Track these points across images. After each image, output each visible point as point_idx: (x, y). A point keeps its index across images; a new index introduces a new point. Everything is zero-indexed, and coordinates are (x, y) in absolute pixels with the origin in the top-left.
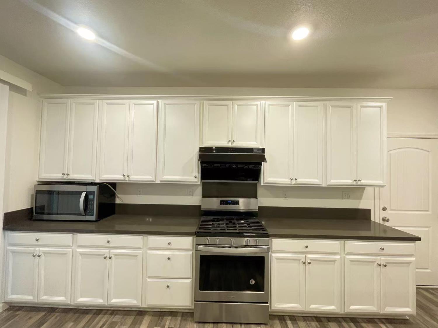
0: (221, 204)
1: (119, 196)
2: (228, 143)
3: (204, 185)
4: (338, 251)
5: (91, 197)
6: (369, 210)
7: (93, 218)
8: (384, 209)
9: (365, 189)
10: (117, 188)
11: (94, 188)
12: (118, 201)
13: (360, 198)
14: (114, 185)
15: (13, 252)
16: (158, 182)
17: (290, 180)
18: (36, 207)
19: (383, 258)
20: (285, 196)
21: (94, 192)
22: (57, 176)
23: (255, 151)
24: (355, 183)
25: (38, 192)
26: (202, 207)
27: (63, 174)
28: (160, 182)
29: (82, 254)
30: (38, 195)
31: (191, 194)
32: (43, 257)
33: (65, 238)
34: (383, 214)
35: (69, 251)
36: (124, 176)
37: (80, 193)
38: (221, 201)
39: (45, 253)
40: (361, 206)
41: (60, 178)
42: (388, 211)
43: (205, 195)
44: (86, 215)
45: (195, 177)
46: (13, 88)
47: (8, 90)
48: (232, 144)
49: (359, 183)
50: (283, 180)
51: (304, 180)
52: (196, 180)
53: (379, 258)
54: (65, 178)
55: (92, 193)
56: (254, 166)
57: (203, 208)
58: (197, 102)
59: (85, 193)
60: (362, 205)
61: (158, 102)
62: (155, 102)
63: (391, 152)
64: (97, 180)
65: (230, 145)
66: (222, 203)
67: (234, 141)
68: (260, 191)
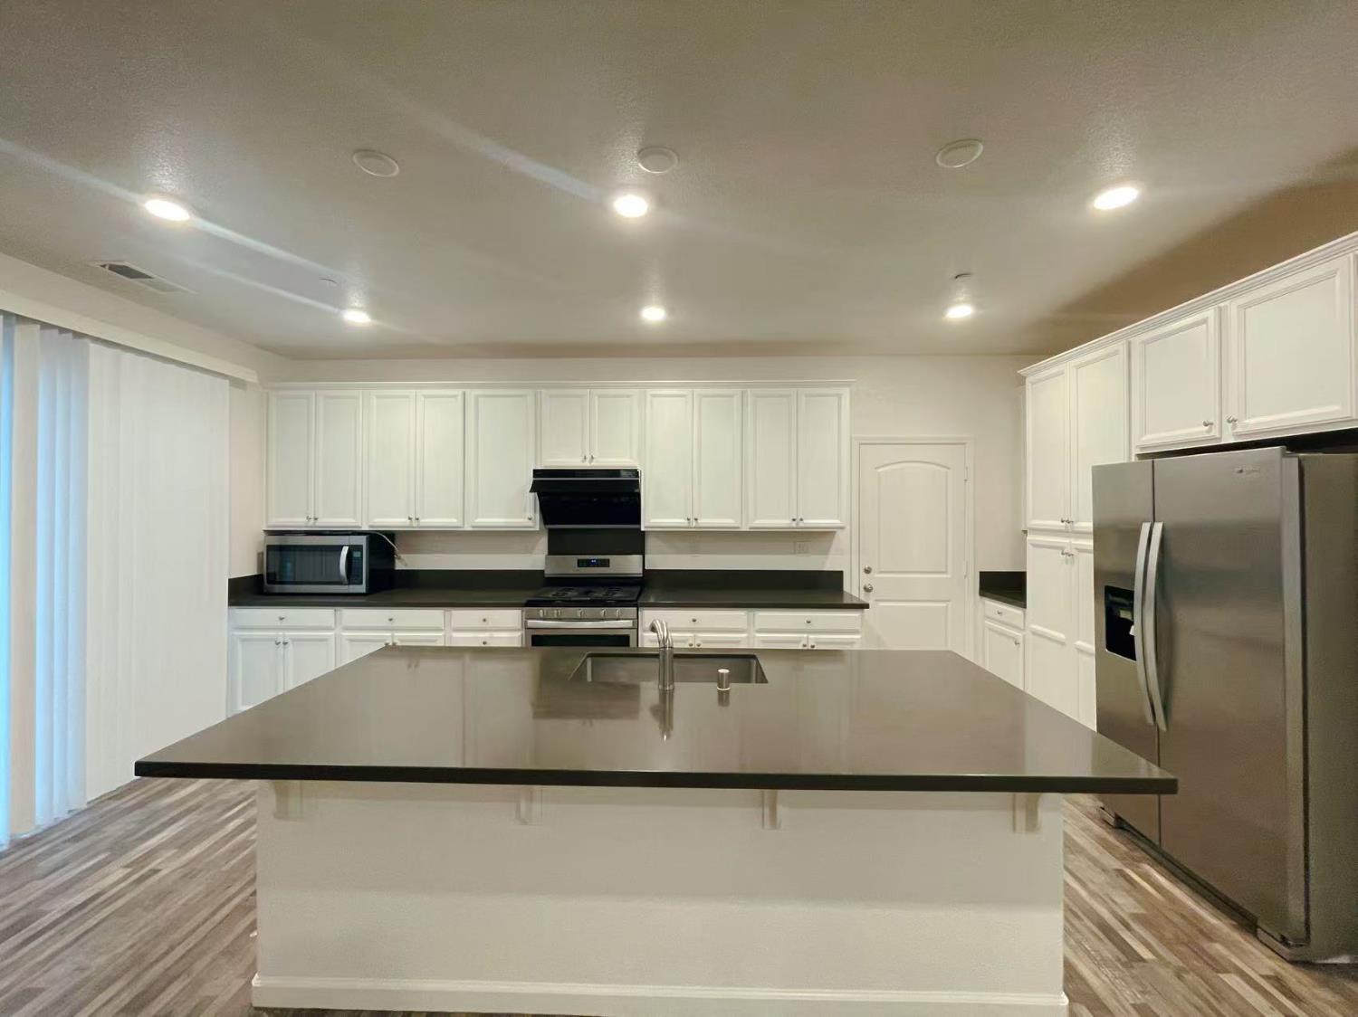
0: (579, 566)
1: (402, 556)
2: (583, 461)
3: (551, 533)
4: (745, 627)
5: (357, 554)
6: (840, 573)
7: (362, 588)
8: (868, 571)
9: (836, 536)
10: (397, 540)
11: (362, 541)
12: (399, 566)
13: (826, 552)
14: (391, 535)
15: (244, 640)
16: (468, 528)
17: (687, 521)
18: (268, 574)
19: (811, 636)
20: (695, 551)
21: (361, 546)
22: (298, 521)
23: (623, 473)
24: (794, 524)
25: (270, 548)
26: (546, 572)
27: (308, 519)
28: (470, 529)
29: (352, 640)
30: (270, 553)
31: (529, 551)
32: (290, 647)
33: (324, 615)
34: (866, 580)
35: (329, 636)
36: (410, 519)
37: (340, 548)
38: (579, 561)
39: (295, 640)
40: (828, 567)
41: (303, 524)
42: (875, 575)
43: (553, 550)
44: (349, 584)
45: (530, 519)
46: (236, 383)
47: (228, 387)
48: (591, 461)
49: (801, 524)
50: (676, 521)
51: (709, 521)
52: (530, 523)
53: (805, 635)
54: (311, 525)
55: (359, 548)
56: (627, 498)
57: (548, 572)
58: (530, 392)
59: (347, 548)
60: (829, 565)
61: (464, 394)
62: (459, 392)
63: (880, 470)
64: (365, 528)
65: (587, 465)
66: (581, 563)
67: (592, 457)
68: (650, 543)
